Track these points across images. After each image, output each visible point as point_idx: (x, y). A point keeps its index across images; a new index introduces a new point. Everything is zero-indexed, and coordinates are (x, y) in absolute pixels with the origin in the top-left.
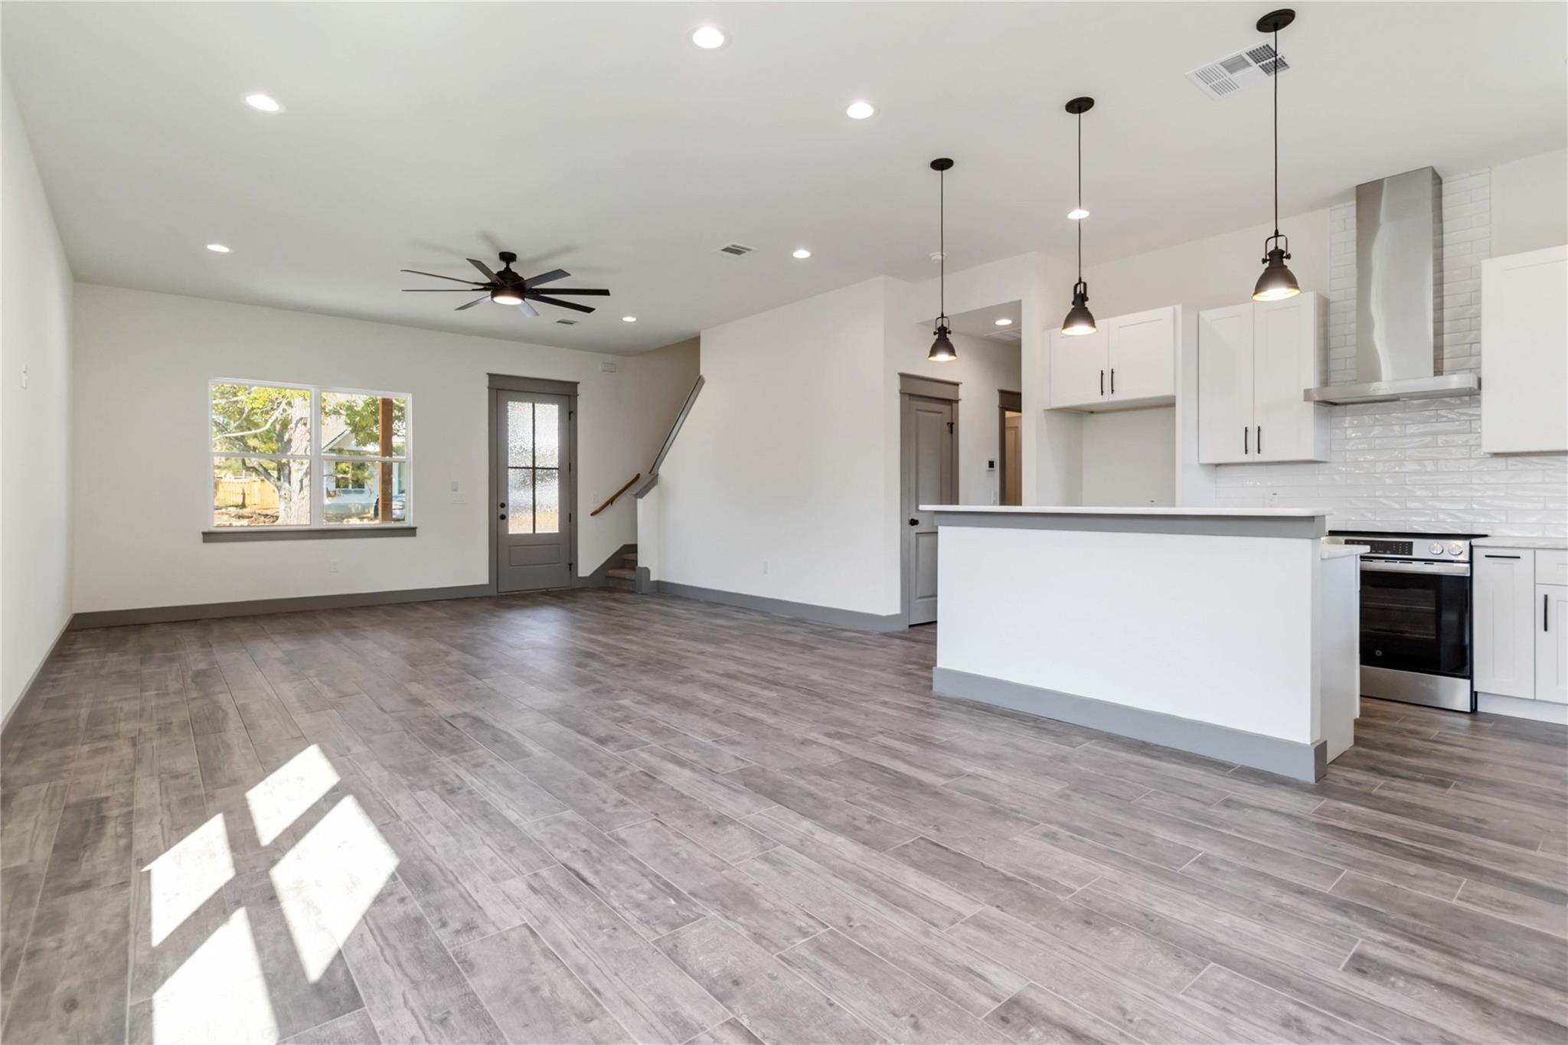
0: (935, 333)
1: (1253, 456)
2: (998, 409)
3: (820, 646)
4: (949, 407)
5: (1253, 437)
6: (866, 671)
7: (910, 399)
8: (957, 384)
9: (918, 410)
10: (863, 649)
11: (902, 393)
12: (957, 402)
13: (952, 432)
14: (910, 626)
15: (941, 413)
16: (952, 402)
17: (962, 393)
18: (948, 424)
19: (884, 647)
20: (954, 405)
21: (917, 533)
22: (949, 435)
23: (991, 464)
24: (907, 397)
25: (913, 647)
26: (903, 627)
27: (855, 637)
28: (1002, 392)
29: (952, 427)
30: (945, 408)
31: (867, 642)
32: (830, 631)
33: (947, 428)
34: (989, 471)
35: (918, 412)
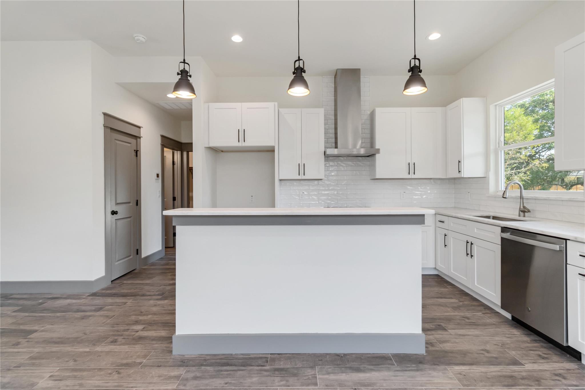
0: (178, 74)
1: (302, 177)
2: (160, 145)
3: (36, 328)
4: (135, 141)
5: (302, 168)
6: (98, 349)
7: (111, 132)
8: (139, 127)
9: (116, 139)
10: (83, 318)
11: (105, 127)
12: (140, 138)
13: (137, 156)
14: (112, 281)
15: (130, 143)
16: (137, 138)
17: (143, 133)
18: (135, 150)
19: (100, 309)
20: (138, 139)
21: (116, 220)
22: (135, 157)
23: (158, 176)
24: (109, 130)
25: (125, 303)
26: (107, 283)
27: (69, 304)
28: (162, 136)
29: (137, 152)
30: (133, 141)
31: (84, 308)
32: (41, 304)
33: (134, 153)
34: (157, 179)
35: (116, 141)
